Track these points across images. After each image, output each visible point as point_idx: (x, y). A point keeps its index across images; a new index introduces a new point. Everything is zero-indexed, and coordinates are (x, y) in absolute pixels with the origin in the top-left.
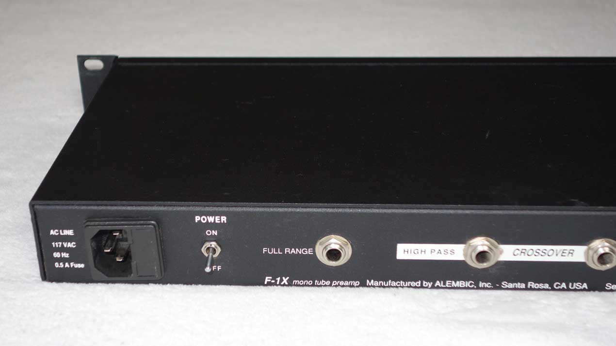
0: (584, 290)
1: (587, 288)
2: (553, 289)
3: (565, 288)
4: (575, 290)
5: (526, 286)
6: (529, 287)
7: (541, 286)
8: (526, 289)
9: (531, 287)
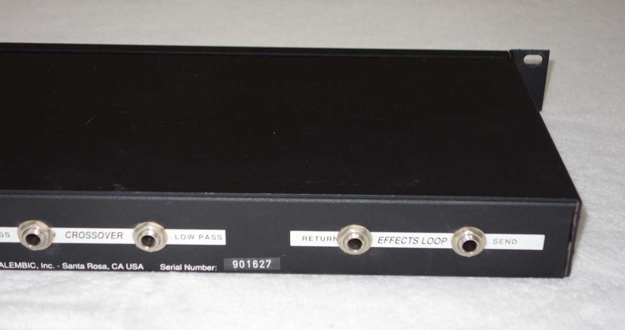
0: (141, 270)
1: (143, 268)
2: (111, 270)
3: (123, 268)
4: (132, 270)
5: (86, 266)
6: (88, 268)
7: (99, 267)
8: (86, 269)
9: (90, 268)
